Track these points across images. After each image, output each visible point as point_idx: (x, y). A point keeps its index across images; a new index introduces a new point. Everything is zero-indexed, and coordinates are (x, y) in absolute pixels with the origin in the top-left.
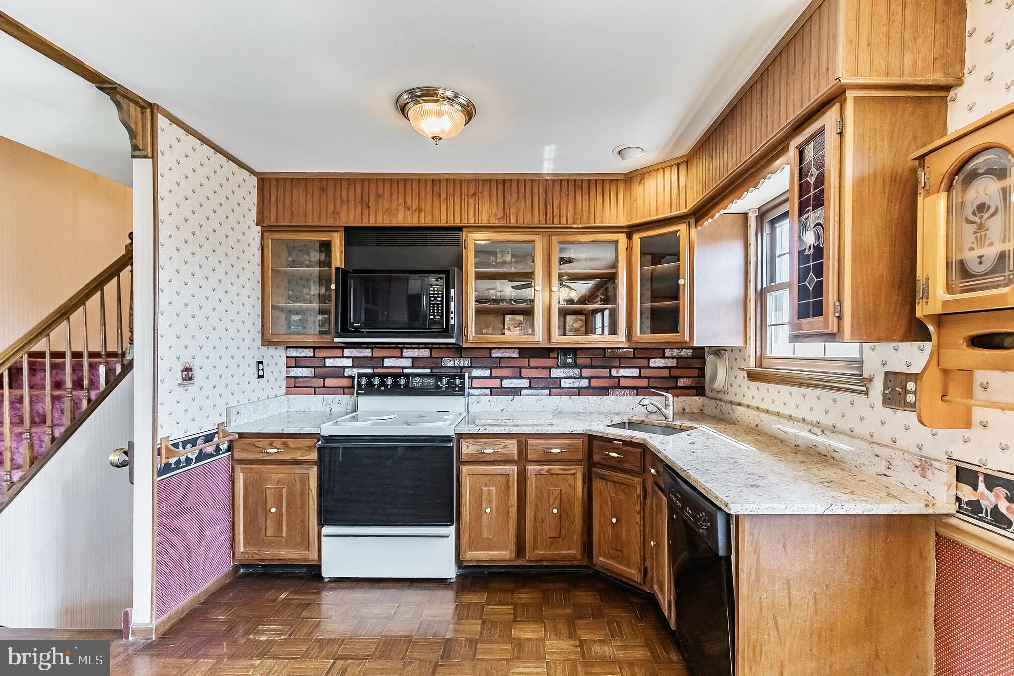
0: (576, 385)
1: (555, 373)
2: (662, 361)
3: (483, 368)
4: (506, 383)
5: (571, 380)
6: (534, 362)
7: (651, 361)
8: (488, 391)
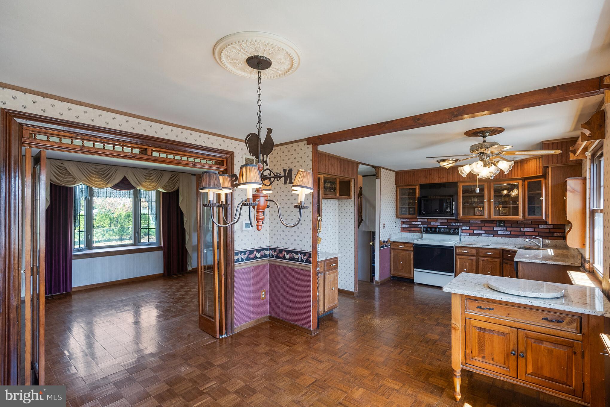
0: (505, 233)
1: (495, 229)
2: (546, 226)
3: (466, 226)
4: (475, 232)
5: (502, 232)
6: (486, 225)
7: (540, 226)
8: (468, 234)
